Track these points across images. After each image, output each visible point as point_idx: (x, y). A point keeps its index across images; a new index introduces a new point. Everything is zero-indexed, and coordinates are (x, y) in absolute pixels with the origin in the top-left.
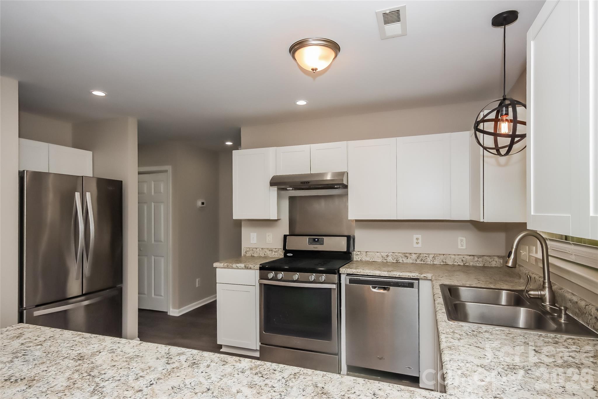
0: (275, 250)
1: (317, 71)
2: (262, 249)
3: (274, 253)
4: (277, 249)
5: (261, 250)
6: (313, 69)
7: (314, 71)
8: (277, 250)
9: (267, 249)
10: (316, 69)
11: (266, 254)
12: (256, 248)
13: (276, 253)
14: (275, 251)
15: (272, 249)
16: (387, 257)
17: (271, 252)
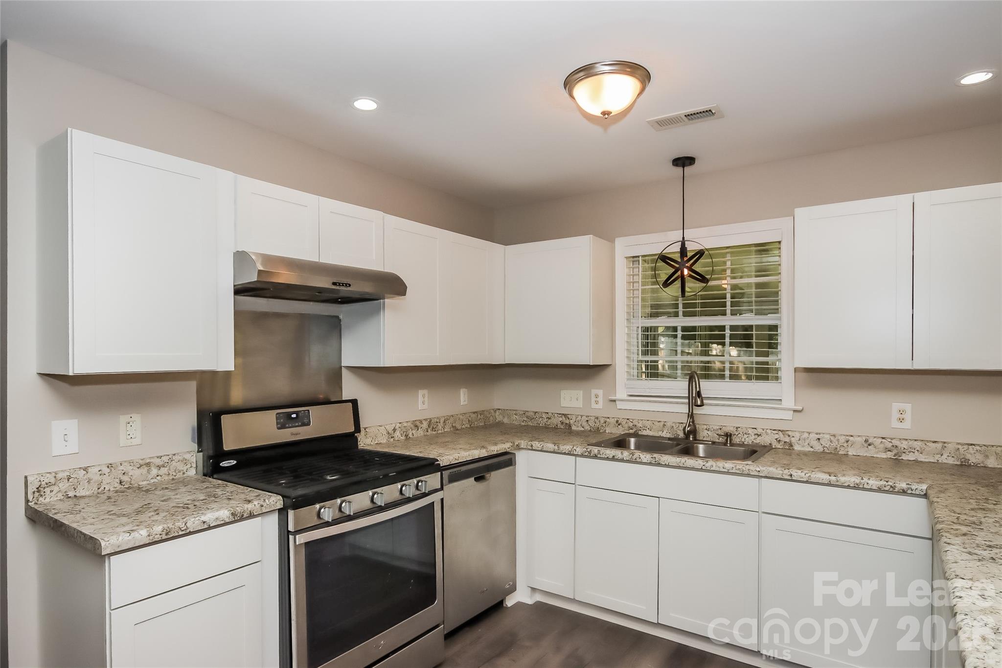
0: (158, 462)
1: (611, 115)
2: (110, 466)
3: (154, 471)
4: (168, 458)
5: (106, 470)
6: (604, 113)
7: (606, 116)
8: (165, 459)
9: (131, 462)
10: (609, 113)
11: (125, 478)
12: (85, 469)
13: (164, 471)
14: (161, 463)
15: (148, 461)
16: (394, 432)
17: (144, 470)
